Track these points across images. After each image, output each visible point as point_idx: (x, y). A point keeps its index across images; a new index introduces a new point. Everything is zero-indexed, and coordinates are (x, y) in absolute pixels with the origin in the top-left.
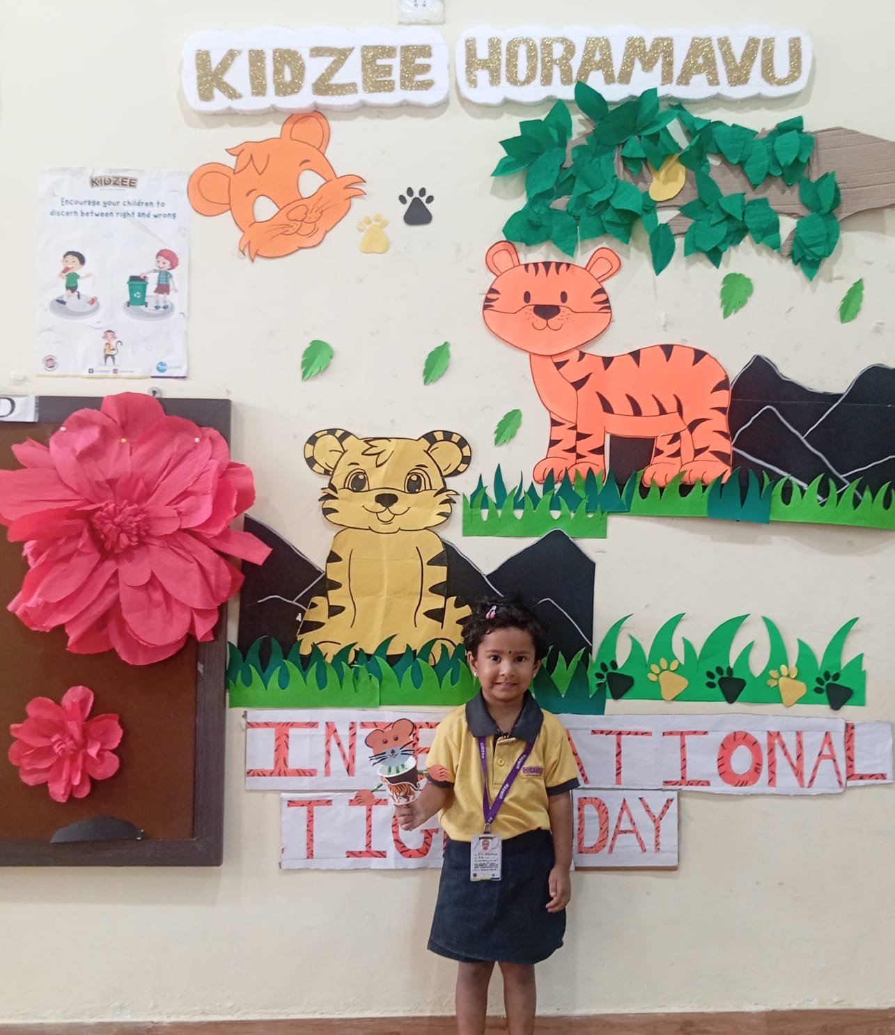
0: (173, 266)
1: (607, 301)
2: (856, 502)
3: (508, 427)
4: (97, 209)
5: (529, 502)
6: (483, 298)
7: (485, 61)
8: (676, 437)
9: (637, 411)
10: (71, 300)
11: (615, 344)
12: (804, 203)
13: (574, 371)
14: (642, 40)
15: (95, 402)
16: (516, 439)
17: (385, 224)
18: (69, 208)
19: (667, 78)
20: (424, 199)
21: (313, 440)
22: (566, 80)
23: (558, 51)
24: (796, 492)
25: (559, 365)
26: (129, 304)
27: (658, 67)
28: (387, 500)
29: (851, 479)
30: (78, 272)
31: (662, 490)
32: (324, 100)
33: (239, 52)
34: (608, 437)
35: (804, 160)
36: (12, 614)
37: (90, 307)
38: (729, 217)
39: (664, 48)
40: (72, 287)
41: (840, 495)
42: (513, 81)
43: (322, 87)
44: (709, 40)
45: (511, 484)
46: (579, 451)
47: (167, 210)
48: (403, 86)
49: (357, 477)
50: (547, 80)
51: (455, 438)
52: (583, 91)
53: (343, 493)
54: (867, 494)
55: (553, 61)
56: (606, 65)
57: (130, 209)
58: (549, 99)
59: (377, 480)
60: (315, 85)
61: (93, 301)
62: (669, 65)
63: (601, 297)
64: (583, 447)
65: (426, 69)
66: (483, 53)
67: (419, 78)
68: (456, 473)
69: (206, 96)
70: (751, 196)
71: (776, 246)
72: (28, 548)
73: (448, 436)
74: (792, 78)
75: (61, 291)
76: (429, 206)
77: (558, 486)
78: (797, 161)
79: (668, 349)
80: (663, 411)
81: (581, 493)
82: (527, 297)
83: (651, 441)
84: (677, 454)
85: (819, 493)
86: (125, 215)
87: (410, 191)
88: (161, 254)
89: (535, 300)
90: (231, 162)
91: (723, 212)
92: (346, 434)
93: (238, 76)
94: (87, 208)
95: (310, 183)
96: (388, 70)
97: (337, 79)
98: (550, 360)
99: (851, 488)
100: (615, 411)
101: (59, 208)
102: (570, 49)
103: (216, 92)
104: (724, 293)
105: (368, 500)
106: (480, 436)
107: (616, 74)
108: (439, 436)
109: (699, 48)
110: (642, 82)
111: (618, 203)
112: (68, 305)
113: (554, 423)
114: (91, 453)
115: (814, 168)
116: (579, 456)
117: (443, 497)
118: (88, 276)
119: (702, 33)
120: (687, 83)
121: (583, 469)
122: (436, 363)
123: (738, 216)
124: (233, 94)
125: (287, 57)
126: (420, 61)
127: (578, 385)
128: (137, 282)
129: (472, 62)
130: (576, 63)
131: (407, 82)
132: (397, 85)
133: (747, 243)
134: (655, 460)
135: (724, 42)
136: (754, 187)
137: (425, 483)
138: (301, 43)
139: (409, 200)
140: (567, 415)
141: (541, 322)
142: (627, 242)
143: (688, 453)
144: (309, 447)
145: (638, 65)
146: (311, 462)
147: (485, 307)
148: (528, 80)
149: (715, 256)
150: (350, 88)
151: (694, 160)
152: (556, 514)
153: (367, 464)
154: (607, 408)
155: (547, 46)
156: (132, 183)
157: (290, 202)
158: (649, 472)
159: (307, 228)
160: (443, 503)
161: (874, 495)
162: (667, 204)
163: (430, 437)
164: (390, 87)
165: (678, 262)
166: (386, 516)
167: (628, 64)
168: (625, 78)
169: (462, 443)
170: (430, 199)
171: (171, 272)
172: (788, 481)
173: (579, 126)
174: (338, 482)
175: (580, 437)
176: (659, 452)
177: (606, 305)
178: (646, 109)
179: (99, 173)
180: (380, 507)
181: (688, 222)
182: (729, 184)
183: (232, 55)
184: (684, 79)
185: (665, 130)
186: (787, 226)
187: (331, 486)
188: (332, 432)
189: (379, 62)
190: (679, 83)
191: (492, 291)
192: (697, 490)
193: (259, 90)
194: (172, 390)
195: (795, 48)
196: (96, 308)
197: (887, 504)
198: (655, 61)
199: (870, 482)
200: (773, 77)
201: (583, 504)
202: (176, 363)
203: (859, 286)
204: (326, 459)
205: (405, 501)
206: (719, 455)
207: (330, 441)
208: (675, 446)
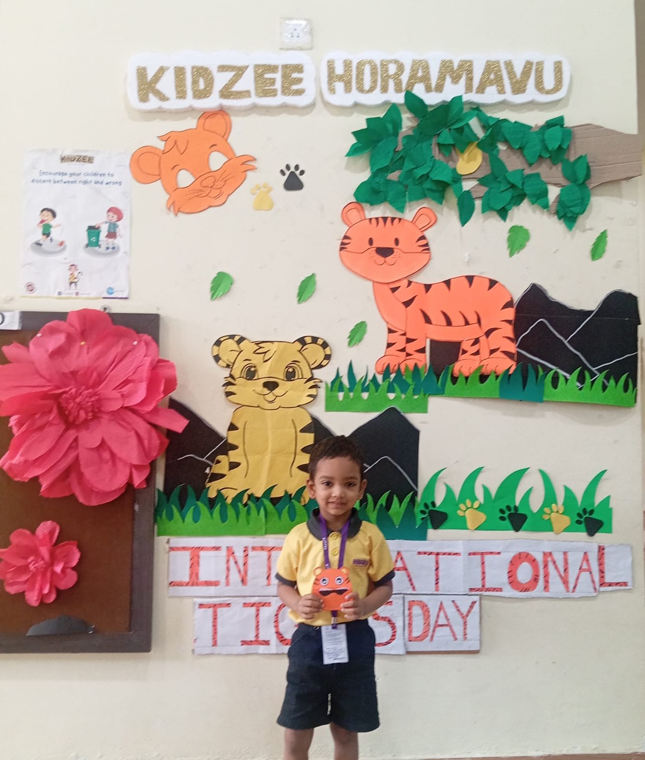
0: (119, 219)
1: (427, 245)
2: (604, 388)
3: (357, 333)
4: (66, 178)
5: (372, 387)
6: (340, 242)
7: (341, 76)
8: (477, 341)
9: (449, 323)
10: (46, 243)
11: (432, 275)
12: (565, 177)
13: (404, 294)
14: (451, 62)
15: (62, 316)
16: (364, 342)
17: (270, 190)
18: (45, 177)
19: (469, 89)
20: (298, 173)
21: (218, 343)
22: (398, 90)
23: (392, 69)
24: (562, 380)
25: (394, 290)
26: (87, 246)
27: (463, 81)
28: (271, 386)
29: (600, 371)
30: (52, 223)
31: (467, 378)
32: (227, 102)
33: (168, 68)
35: (565, 146)
37: (59, 248)
38: (513, 186)
39: (467, 67)
40: (47, 234)
41: (593, 382)
42: (361, 90)
43: (226, 93)
44: (498, 62)
45: (359, 374)
46: (408, 350)
47: (116, 179)
48: (284, 93)
49: (249, 370)
50: (385, 89)
51: (320, 342)
52: (410, 96)
53: (240, 381)
54: (612, 381)
55: (388, 77)
56: (426, 79)
57: (89, 178)
58: (386, 103)
59: (264, 371)
60: (221, 91)
61: (61, 244)
62: (470, 79)
63: (423, 242)
64: (411, 348)
65: (300, 81)
66: (339, 70)
67: (294, 87)
68: (320, 366)
69: (144, 99)
70: (528, 171)
71: (545, 206)
72: (13, 421)
73: (315, 340)
74: (556, 89)
75: (38, 236)
76: (301, 178)
77: (393, 376)
78: (560, 147)
79: (470, 279)
80: (467, 323)
81: (409, 381)
82: (371, 241)
84: (478, 353)
85: (578, 381)
86: (85, 182)
87: (288, 167)
88: (111, 210)
89: (376, 244)
90: (161, 145)
91: (509, 182)
92: (242, 339)
93: (167, 85)
94: (58, 178)
95: (217, 161)
96: (273, 81)
97: (237, 87)
98: (387, 287)
99: (600, 377)
100: (433, 322)
101: (38, 177)
102: (401, 68)
103: (151, 96)
104: (510, 239)
105: (257, 385)
106: (338, 340)
107: (433, 86)
108: (308, 340)
109: (491, 67)
110: (451, 91)
111: (435, 176)
112: (44, 247)
113: (390, 331)
114: (59, 353)
115: (572, 152)
116: (408, 355)
117: (311, 383)
118: (59, 225)
119: (493, 57)
120: (483, 92)
121: (411, 363)
122: (306, 289)
123: (519, 185)
124: (163, 98)
125: (201, 72)
126: (295, 75)
127: (407, 304)
128: (93, 230)
129: (332, 77)
130: (405, 78)
131: (286, 91)
132: (279, 92)
133: (525, 204)
134: (461, 357)
135: (509, 65)
136: (530, 165)
137: (298, 373)
138: (211, 62)
139: (288, 173)
140: (399, 326)
141: (381, 259)
142: (441, 203)
143: (485, 353)
144: (216, 348)
145: (448, 80)
146: (217, 358)
147: (341, 249)
148: (371, 90)
149: (503, 213)
150: (245, 94)
151: (488, 146)
152: (392, 396)
153: (257, 360)
154: (428, 320)
155: (384, 65)
156: (90, 160)
157: (203, 174)
158: (457, 367)
159: (215, 193)
160: (312, 387)
161: (617, 382)
162: (469, 177)
163: (302, 341)
164: (274, 93)
165: (477, 217)
166: (270, 397)
167: (442, 78)
168: (439, 88)
169: (325, 345)
170: (302, 173)
171: (118, 223)
172: (556, 373)
173: (407, 122)
174: (236, 372)
175: (409, 341)
176: (465, 352)
177: (426, 247)
178: (454, 110)
179: (67, 153)
180: (266, 391)
181: (485, 189)
182: (513, 163)
183: (162, 70)
184: (481, 89)
185: (468, 125)
186: (554, 192)
187: (231, 376)
188: (232, 337)
189: (267, 76)
190: (477, 92)
191: (346, 237)
192: (492, 378)
193: (181, 94)
194: (118, 307)
195: (558, 68)
196: (64, 249)
197: (626, 389)
198: (459, 77)
199: (614, 373)
200: (543, 88)
201: (412, 387)
202: (121, 288)
203: (604, 234)
204: (227, 356)
205: (284, 386)
206: (507, 354)
207: (231, 344)
208: (476, 348)
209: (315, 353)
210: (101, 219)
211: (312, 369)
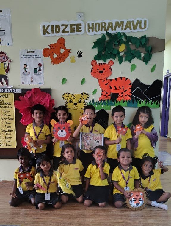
0: (41, 66)
1: (111, 70)
2: (152, 104)
3: (95, 92)
4: (29, 57)
5: (98, 104)
6: (91, 70)
7: (91, 27)
8: (122, 93)
9: (116, 89)
11: (112, 77)
12: (146, 51)
13: (106, 82)
14: (118, 22)
15: (30, 90)
16: (96, 94)
17: (74, 57)
18: (24, 57)
19: (122, 29)
20: (81, 53)
21: (64, 95)
22: (105, 30)
23: (103, 25)
24: (142, 102)
25: (103, 81)
26: (34, 73)
27: (121, 27)
28: (75, 104)
29: (151, 100)
30: (26, 68)
31: (120, 102)
32: (64, 34)
33: (50, 26)
34: (111, 93)
35: (146, 43)
36: (20, 123)
38: (132, 54)
39: (122, 23)
40: (26, 70)
41: (149, 103)
42: (96, 31)
43: (63, 32)
44: (130, 21)
45: (95, 101)
46: (106, 95)
47: (40, 56)
49: (71, 101)
50: (101, 30)
51: (86, 94)
52: (107, 33)
53: (69, 103)
54: (154, 102)
55: (103, 27)
56: (112, 27)
57: (34, 57)
58: (102, 34)
59: (74, 101)
61: (29, 72)
62: (123, 26)
63: (110, 69)
64: (107, 95)
65: (80, 28)
67: (79, 30)
68: (86, 99)
69: (44, 34)
70: (137, 50)
71: (140, 59)
72: (22, 113)
73: (85, 93)
74: (145, 28)
75: (24, 71)
76: (82, 54)
77: (103, 101)
79: (121, 78)
80: (120, 89)
81: (107, 103)
82: (98, 70)
83: (118, 94)
84: (122, 96)
85: (146, 102)
86: (33, 58)
87: (79, 52)
88: (39, 64)
89: (99, 70)
90: (49, 47)
92: (69, 94)
93: (49, 30)
94: (27, 57)
95: (62, 51)
97: (66, 30)
98: (101, 80)
99: (151, 101)
100: (112, 89)
101: (23, 57)
102: (105, 24)
103: (46, 33)
104: (131, 68)
105: (72, 104)
106: (90, 93)
107: (114, 28)
108: (84, 94)
109: (128, 23)
110: (119, 30)
111: (114, 53)
112: (25, 73)
113: (102, 91)
114: (30, 98)
115: (148, 45)
116: (106, 96)
117: (84, 103)
118: (28, 68)
120: (126, 30)
121: (107, 98)
122: (83, 81)
123: (134, 54)
124: (49, 33)
125: (57, 26)
127: (106, 84)
128: (36, 69)
129: (89, 28)
130: (106, 27)
132: (76, 31)
133: (135, 58)
134: (119, 97)
135: (133, 22)
136: (137, 48)
137: (81, 101)
138: (60, 24)
139: (78, 53)
140: (105, 90)
141: (100, 74)
142: (115, 59)
143: (124, 96)
144: (63, 96)
145: (117, 27)
146: (64, 98)
147: (91, 72)
148: (98, 31)
149: (130, 61)
150: (68, 32)
151: (127, 43)
152: (102, 106)
154: (111, 88)
155: (102, 23)
156: (34, 52)
157: (59, 54)
158: (118, 99)
159: (62, 59)
160: (84, 104)
161: (155, 103)
162: (122, 52)
163: (82, 94)
164: (74, 31)
165: (124, 63)
166: (75, 107)
169: (87, 95)
170: (82, 53)
171: (41, 67)
172: (141, 100)
173: (107, 39)
175: (107, 93)
176: (119, 96)
177: (111, 71)
178: (119, 35)
179: (29, 50)
180: (74, 105)
181: (126, 55)
182: (133, 48)
183: (48, 26)
185: (122, 39)
186: (143, 55)
187: (67, 102)
188: (67, 93)
189: (73, 27)
190: (124, 30)
191: (92, 69)
192: (126, 102)
193: (53, 33)
194: (42, 87)
195: (145, 22)
196: (29, 74)
197: (157, 104)
199: (154, 100)
200: (141, 28)
201: (107, 105)
202: (42, 83)
203: (155, 65)
205: (79, 104)
206: (129, 96)
207: (67, 95)
208: (122, 94)
209: (85, 97)
210: (37, 66)
211: (84, 100)
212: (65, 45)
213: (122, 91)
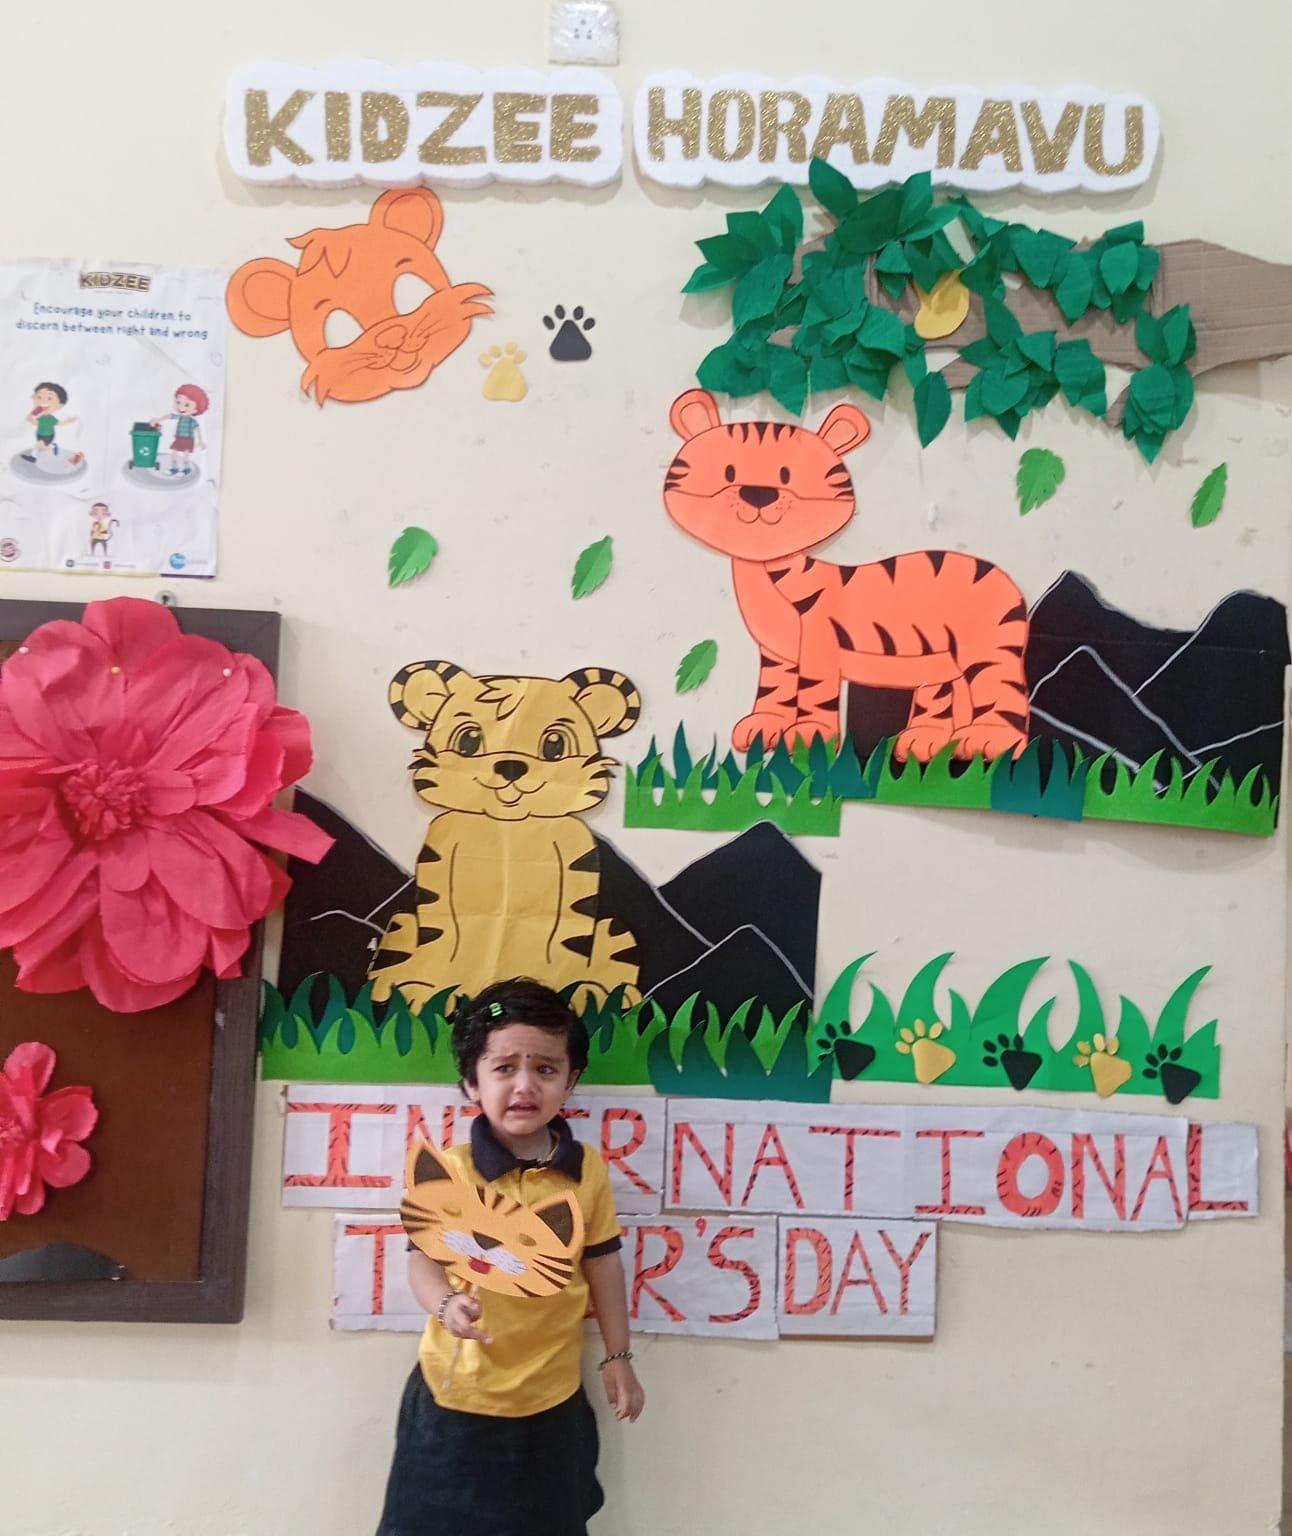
0: (201, 410)
1: (848, 483)
2: (1211, 793)
3: (696, 666)
4: (89, 321)
5: (724, 777)
6: (665, 472)
7: (678, 122)
8: (946, 689)
9: (890, 648)
10: (45, 457)
11: (857, 548)
12: (1142, 349)
13: (798, 585)
14: (910, 101)
15: (72, 611)
16: (709, 683)
17: (521, 358)
18: (45, 318)
19: (945, 158)
20: (580, 323)
21: (402, 677)
22: (796, 156)
23: (786, 112)
24: (1122, 776)
25: (775, 576)
26: (131, 465)
27: (933, 142)
28: (511, 770)
29: (1204, 758)
30: (57, 415)
31: (923, 766)
32: (436, 171)
33: (312, 95)
34: (845, 686)
35: (1143, 286)
37: (72, 468)
38: (1032, 366)
39: (943, 113)
40: (46, 437)
41: (1187, 783)
42: (718, 153)
43: (434, 151)
44: (1009, 104)
45: (698, 752)
46: (801, 704)
47: (194, 325)
48: (555, 155)
49: (467, 734)
50: (768, 154)
51: (617, 680)
52: (820, 170)
53: (445, 758)
54: (1228, 781)
55: (777, 127)
56: (856, 134)
57: (138, 323)
58: (770, 183)
59: (497, 739)
60: (423, 147)
61: (77, 459)
62: (948, 139)
63: (840, 477)
64: (809, 698)
65: (589, 130)
66: (674, 110)
67: (578, 143)
68: (616, 732)
69: (259, 157)
70: (1065, 336)
71: (1099, 411)
73: (606, 676)
74: (1130, 163)
75: (29, 441)
76: (588, 335)
77: (768, 756)
78: (1133, 287)
79: (937, 558)
80: (927, 650)
81: (803, 767)
82: (730, 473)
84: (948, 713)
85: (1156, 778)
86: (131, 331)
87: (560, 311)
88: (183, 391)
89: (741, 479)
90: (293, 257)
91: (1023, 357)
92: (453, 670)
93: (308, 130)
94: (73, 319)
95: (410, 293)
96: (533, 130)
97: (457, 140)
98: (760, 569)
99: (1203, 773)
100: (857, 646)
101: (31, 318)
102: (803, 109)
103: (275, 152)
104: (1021, 477)
105: (483, 768)
106: (655, 678)
107: (871, 149)
108: (593, 676)
109: (993, 115)
110: (908, 162)
111: (871, 339)
112: (39, 464)
113: (766, 662)
114: (64, 689)
115: (1158, 298)
116: (801, 713)
117: (597, 767)
118: (71, 420)
119: (998, 94)
120: (974, 166)
121: (807, 731)
122: (591, 567)
123: (1046, 364)
124: (299, 156)
125: (382, 105)
126: (580, 118)
127: (803, 606)
128: (145, 433)
129: (657, 123)
130: (811, 131)
131: (561, 148)
132: (546, 153)
133: (1057, 404)
134: (915, 721)
135: (1031, 110)
136: (1070, 322)
137: (569, 746)
138: (404, 86)
139: (559, 323)
140: (785, 651)
141: (750, 511)
142: (880, 397)
143: (963, 713)
144: (397, 687)
145: (903, 137)
146: (399, 709)
147: (667, 487)
148: (740, 154)
149: (1010, 422)
150: (476, 154)
151: (982, 279)
152: (765, 798)
153: (483, 714)
154: (845, 641)
155: (769, 102)
156: (143, 284)
157: (380, 320)
158: (904, 740)
159: (405, 360)
160: (597, 776)
161: (1237, 784)
162: (941, 343)
163: (579, 677)
164: (534, 155)
165: (955, 429)
166: (509, 794)
167: (889, 134)
168: (883, 155)
169: (627, 688)
170: (590, 324)
171: (198, 418)
172: (1111, 761)
173: (814, 223)
174: (439, 740)
175: (804, 683)
176: (920, 710)
177: (846, 489)
178: (913, 203)
179: (94, 268)
180: (501, 781)
181: (972, 371)
182: (1033, 317)
183: (300, 98)
184: (971, 161)
185: (941, 234)
186: (1117, 382)
187: (428, 748)
188: (432, 665)
189: (520, 117)
190: (962, 166)
191: (678, 462)
192: (976, 768)
193: (339, 151)
194: (192, 596)
195: (1134, 121)
196: (81, 470)
197: (1256, 797)
198: (929, 132)
199: (1232, 764)
200: (1102, 162)
201: (806, 785)
202: (200, 555)
203: (1220, 473)
204: (421, 705)
205: (539, 772)
206: (1009, 717)
207: (429, 680)
208: (944, 702)
209: (606, 705)
210: (161, 410)
211: (598, 738)
212: (441, 251)
213: (941, 667)
